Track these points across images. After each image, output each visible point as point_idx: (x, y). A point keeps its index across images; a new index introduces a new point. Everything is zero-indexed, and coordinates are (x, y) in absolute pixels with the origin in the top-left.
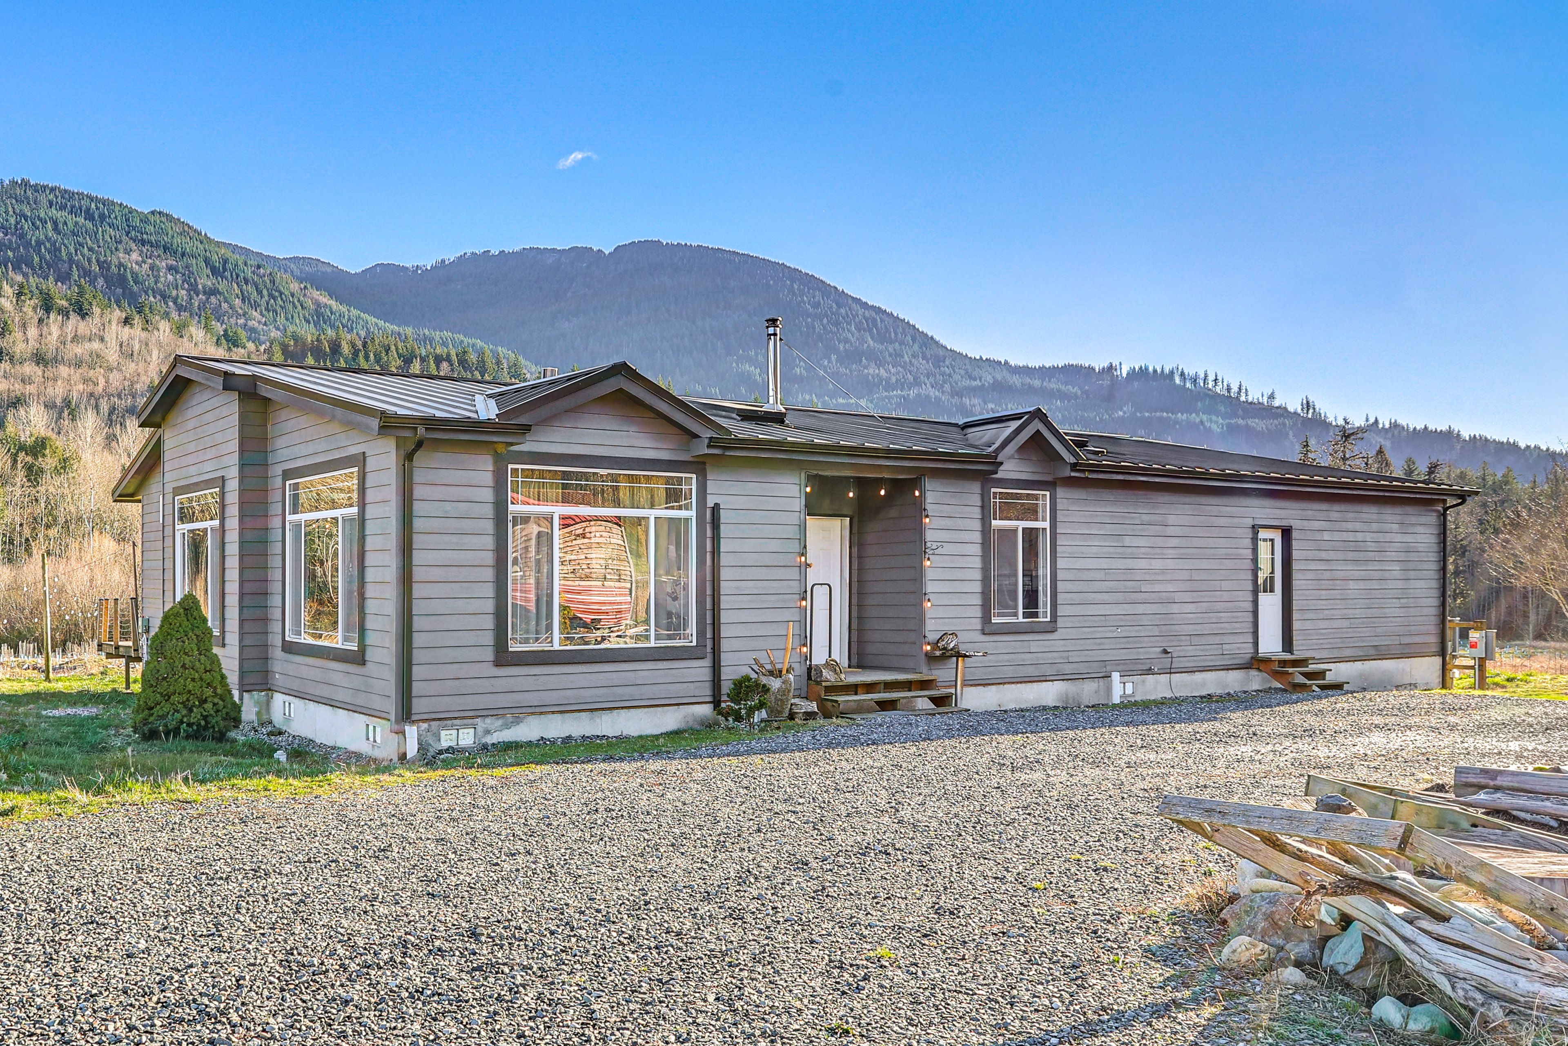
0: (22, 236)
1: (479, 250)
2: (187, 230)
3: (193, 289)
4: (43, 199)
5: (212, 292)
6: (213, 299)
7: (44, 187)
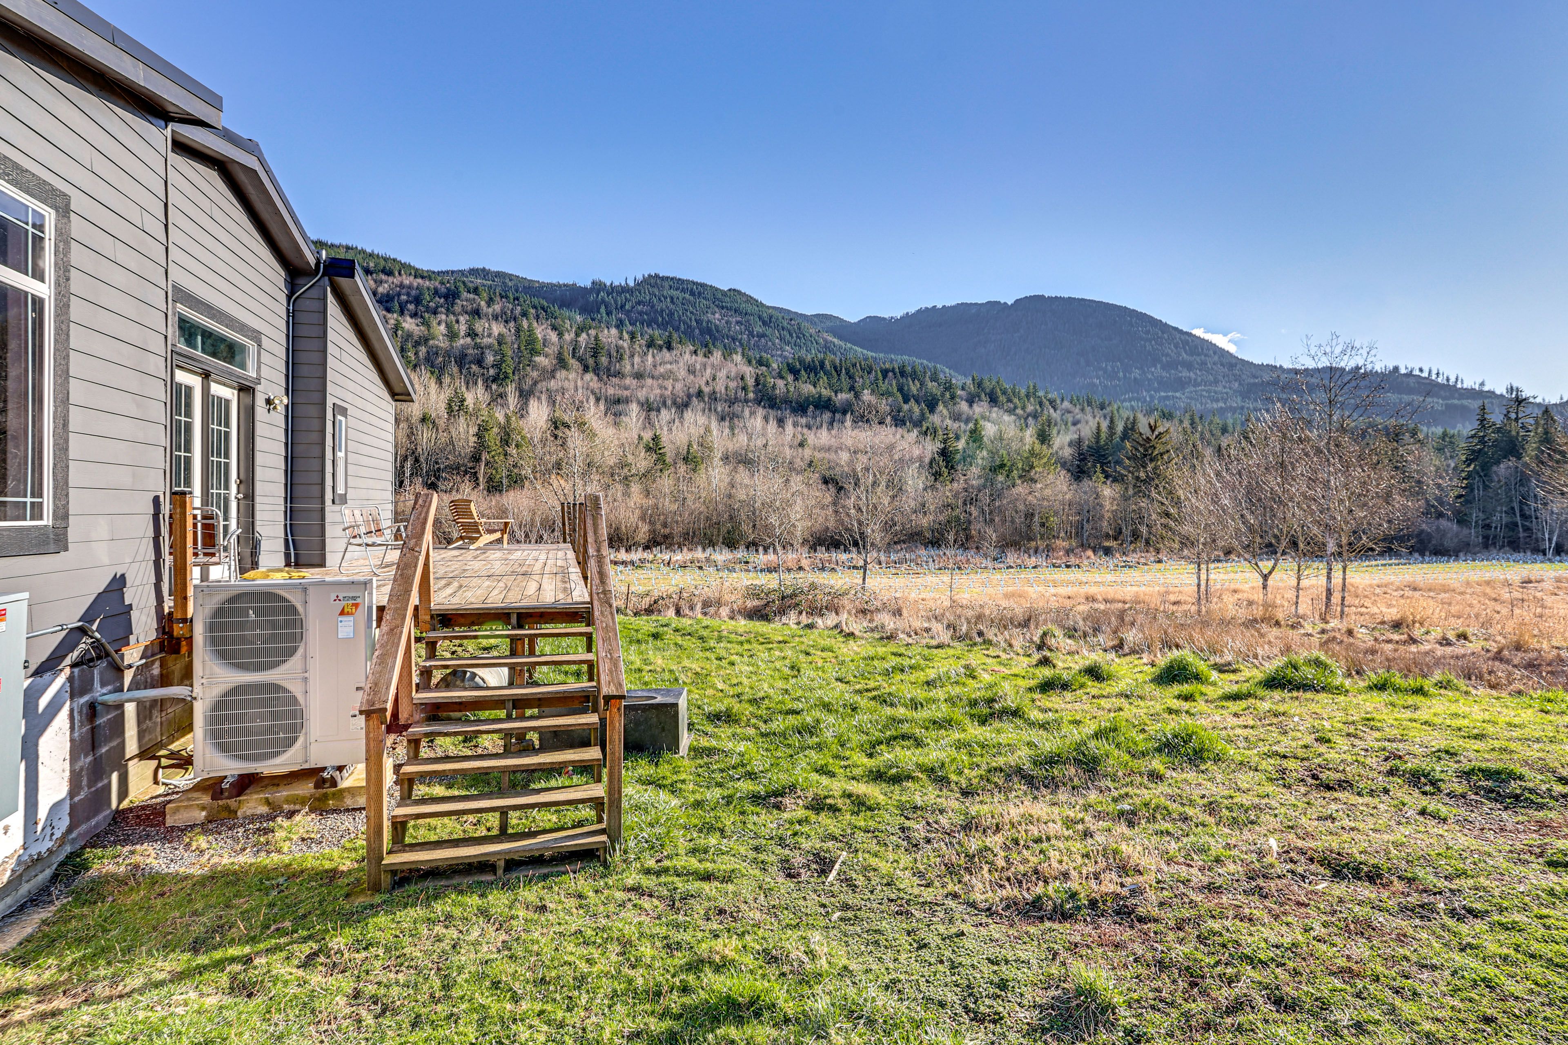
0: (653, 307)
1: (930, 306)
2: (750, 299)
3: (751, 334)
4: (666, 285)
5: (762, 336)
6: (763, 340)
7: (667, 278)
